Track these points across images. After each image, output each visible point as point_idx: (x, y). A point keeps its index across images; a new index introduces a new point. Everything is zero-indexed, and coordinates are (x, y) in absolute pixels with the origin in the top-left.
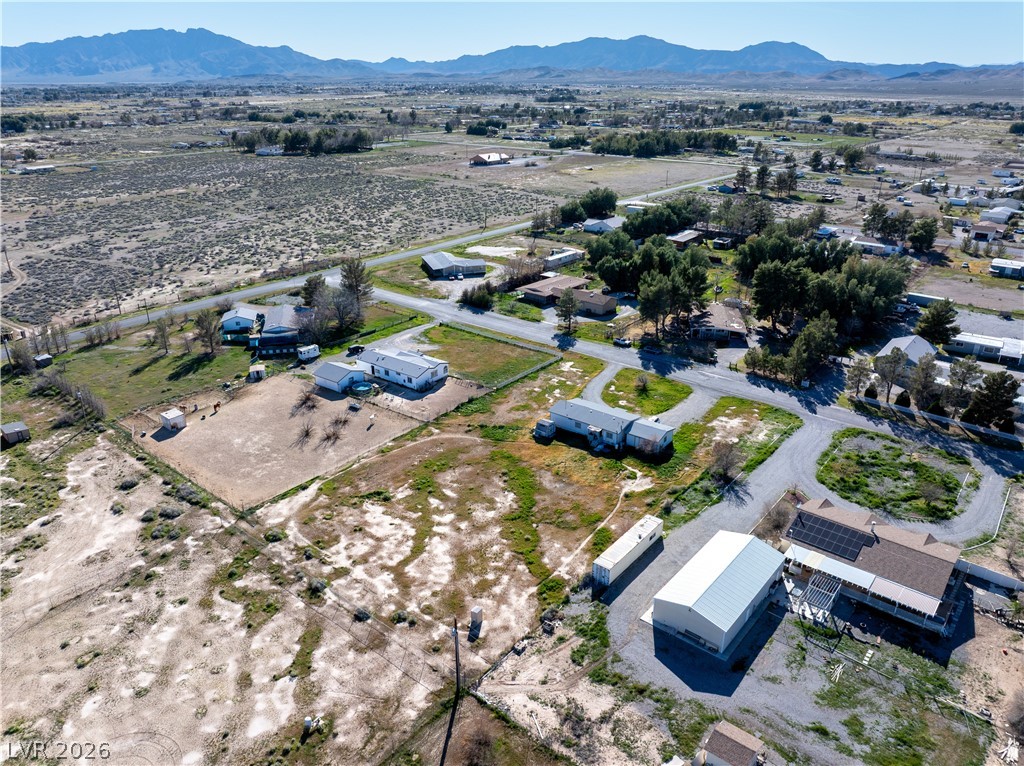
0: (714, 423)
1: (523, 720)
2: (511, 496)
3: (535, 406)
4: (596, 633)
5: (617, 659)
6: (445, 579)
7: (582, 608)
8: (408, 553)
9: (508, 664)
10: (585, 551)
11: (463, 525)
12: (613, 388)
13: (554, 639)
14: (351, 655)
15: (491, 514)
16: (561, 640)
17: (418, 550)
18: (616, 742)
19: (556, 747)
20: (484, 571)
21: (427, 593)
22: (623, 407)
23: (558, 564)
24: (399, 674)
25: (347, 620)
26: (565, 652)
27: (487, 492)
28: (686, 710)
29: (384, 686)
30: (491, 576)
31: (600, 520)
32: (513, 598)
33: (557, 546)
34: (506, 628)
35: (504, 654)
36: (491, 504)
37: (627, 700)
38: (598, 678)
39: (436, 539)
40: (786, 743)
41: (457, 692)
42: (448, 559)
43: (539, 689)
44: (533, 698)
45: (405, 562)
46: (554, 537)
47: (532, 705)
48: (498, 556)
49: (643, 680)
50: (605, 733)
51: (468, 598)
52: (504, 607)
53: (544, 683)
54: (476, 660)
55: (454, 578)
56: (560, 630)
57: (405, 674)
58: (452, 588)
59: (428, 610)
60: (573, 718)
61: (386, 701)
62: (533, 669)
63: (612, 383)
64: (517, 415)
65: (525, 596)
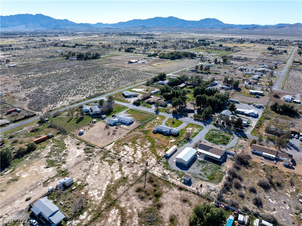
0: (187, 129)
1: (157, 175)
2: (150, 143)
3: (152, 126)
4: (167, 163)
5: (170, 167)
6: (141, 157)
7: (164, 160)
8: (134, 153)
9: (153, 168)
10: (164, 152)
11: (142, 148)
12: (167, 122)
13: (160, 164)
14: (128, 168)
15: (147, 146)
16: (161, 165)
17: (135, 153)
18: (170, 177)
19: (162, 178)
20: (147, 155)
21: (138, 159)
22: (169, 126)
23: (159, 154)
25: (126, 163)
26: (162, 166)
27: (146, 143)
28: (181, 173)
29: (135, 172)
30: (148, 156)
31: (166, 147)
32: (153, 159)
33: (159, 151)
34: (152, 163)
35: (152, 167)
36: (147, 145)
37: (172, 172)
38: (167, 169)
39: (138, 151)
40: (195, 176)
41: (146, 172)
42: (141, 154)
43: (158, 171)
44: (157, 172)
45: (134, 155)
46: (158, 150)
47: (157, 173)
48: (149, 153)
49: (174, 169)
50: (169, 176)
51: (145, 160)
52: (151, 161)
53: (159, 170)
54: (148, 168)
55: (142, 157)
56: (161, 163)
57: (137, 170)
58: (142, 158)
59: (139, 161)
60: (164, 174)
61: (135, 174)
62: (157, 169)
63: (167, 121)
64: (149, 128)
65: (155, 159)
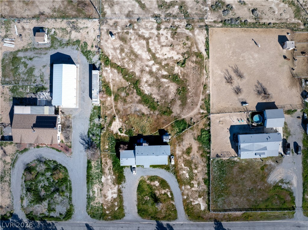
1: (85, 21)
4: (86, 54)
5: (77, 49)
6: (133, 45)
7: (95, 59)
8: (150, 47)
9: (98, 32)
13: (94, 46)
15: (144, 79)
16: (92, 46)
17: (149, 50)
18: (65, 29)
19: (75, 20)
20: (126, 54)
21: (133, 38)
24: (117, 13)
26: (89, 44)
28: (57, 46)
30: (123, 55)
32: (113, 51)
34: (106, 41)
35: (101, 33)
37: (69, 40)
38: (78, 41)
39: (149, 58)
40: (36, 51)
42: (139, 53)
43: (87, 30)
44: (87, 27)
45: (148, 43)
47: (85, 26)
48: (128, 63)
49: (69, 47)
50: (69, 29)
51: (122, 44)
52: (112, 47)
53: (88, 32)
54: (105, 27)
55: (131, 47)
56: (95, 49)
57: (115, 14)
58: (129, 44)
59: (127, 33)
60: (75, 28)
62: (93, 35)
65: (110, 54)
